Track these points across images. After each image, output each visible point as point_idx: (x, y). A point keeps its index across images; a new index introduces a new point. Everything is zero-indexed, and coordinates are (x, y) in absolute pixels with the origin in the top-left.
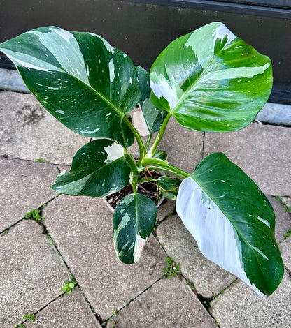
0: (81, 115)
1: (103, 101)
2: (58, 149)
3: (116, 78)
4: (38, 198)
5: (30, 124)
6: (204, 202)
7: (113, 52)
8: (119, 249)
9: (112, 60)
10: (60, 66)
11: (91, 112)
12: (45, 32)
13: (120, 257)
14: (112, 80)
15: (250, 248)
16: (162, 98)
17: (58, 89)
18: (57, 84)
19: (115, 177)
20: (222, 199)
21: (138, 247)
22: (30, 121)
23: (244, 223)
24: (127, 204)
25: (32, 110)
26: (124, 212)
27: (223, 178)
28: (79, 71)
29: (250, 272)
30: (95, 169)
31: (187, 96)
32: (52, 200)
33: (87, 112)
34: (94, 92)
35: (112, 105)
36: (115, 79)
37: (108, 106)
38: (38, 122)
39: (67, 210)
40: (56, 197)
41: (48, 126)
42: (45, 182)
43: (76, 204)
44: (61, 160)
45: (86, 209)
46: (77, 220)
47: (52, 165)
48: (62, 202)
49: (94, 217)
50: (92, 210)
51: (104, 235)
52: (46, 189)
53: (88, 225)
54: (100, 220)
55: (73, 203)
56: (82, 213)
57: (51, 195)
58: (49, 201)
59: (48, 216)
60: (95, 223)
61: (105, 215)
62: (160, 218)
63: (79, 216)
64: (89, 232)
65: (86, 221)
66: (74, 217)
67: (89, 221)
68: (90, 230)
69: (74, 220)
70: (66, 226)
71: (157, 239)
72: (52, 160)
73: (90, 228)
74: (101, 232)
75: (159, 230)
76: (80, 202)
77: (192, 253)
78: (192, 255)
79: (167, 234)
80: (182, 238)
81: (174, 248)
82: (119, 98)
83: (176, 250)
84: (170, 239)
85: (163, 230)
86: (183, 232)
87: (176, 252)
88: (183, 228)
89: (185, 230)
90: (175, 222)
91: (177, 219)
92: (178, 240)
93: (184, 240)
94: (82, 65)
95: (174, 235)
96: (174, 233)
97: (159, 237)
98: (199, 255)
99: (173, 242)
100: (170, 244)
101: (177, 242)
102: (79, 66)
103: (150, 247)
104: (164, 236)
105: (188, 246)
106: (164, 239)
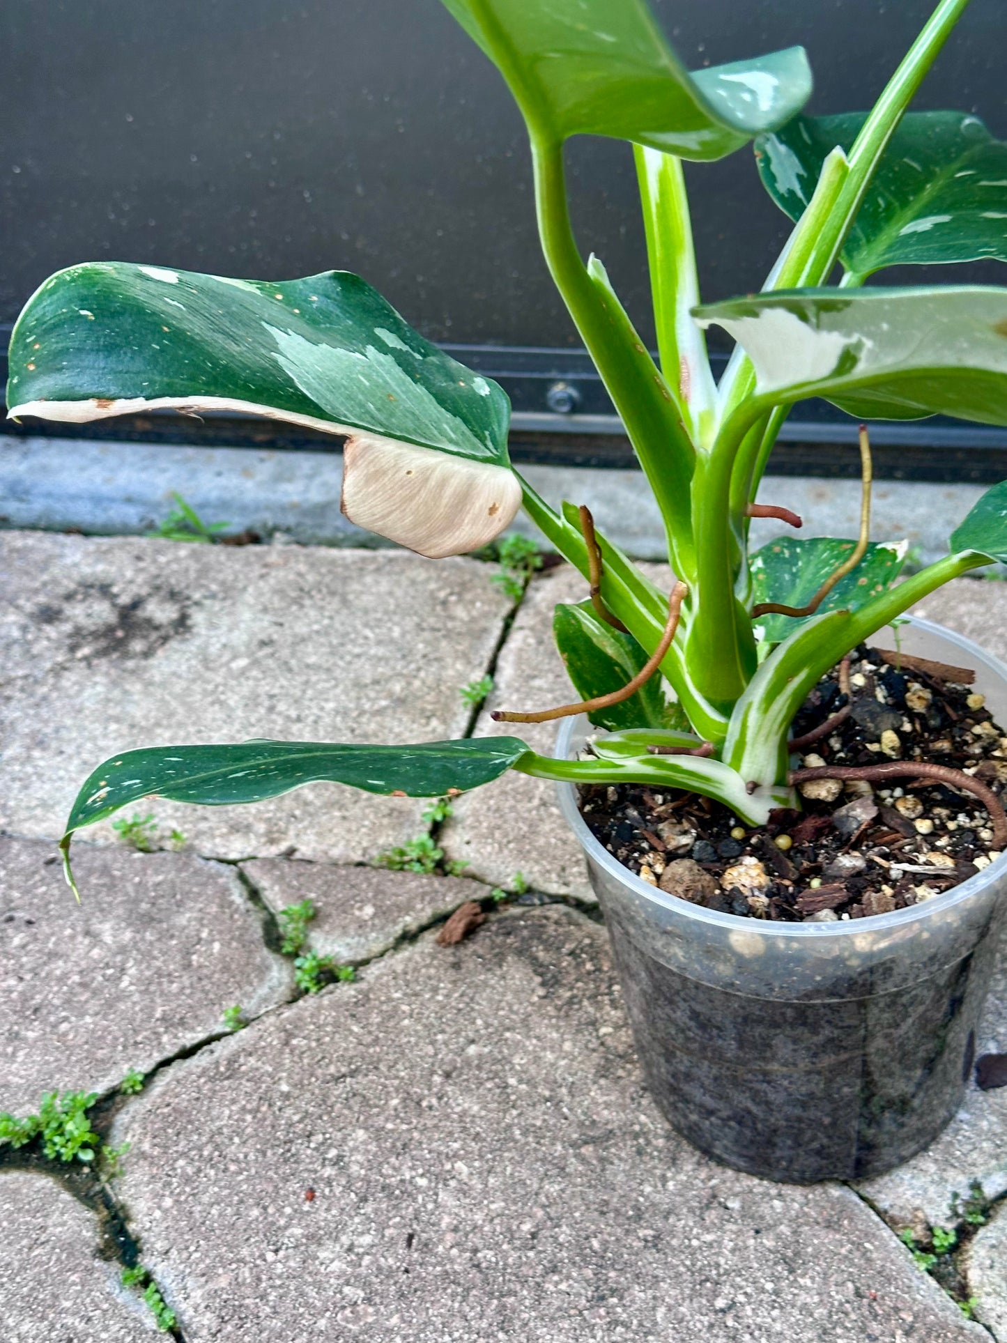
4: (96, 1040)
5: (103, 664)
22: (103, 653)
25: (124, 600)
32: (186, 1053)
38: (147, 654)
39: (289, 1112)
40: (218, 1038)
41: (208, 668)
42: (156, 953)
43: (353, 1074)
44: (269, 832)
45: (424, 1104)
46: (354, 1168)
47: (212, 863)
48: (252, 1060)
49: (481, 1157)
50: (464, 1113)
51: (554, 1270)
52: (152, 988)
53: (430, 1206)
54: (525, 1174)
55: (332, 1069)
56: (390, 1126)
57: (182, 1022)
58: (166, 1063)
59: (146, 1146)
60: (485, 1193)
61: (559, 1147)
62: (988, 1174)
63: (373, 1147)
64: (440, 1249)
65: (422, 1182)
66: (332, 1153)
67: (442, 1178)
68: (450, 1238)
69: (329, 1171)
70: (271, 1210)
71: (974, 1318)
72: (213, 837)
73: (443, 1225)
74: (531, 1254)
75: (983, 1253)
76: (379, 1060)
97: (989, 1302)
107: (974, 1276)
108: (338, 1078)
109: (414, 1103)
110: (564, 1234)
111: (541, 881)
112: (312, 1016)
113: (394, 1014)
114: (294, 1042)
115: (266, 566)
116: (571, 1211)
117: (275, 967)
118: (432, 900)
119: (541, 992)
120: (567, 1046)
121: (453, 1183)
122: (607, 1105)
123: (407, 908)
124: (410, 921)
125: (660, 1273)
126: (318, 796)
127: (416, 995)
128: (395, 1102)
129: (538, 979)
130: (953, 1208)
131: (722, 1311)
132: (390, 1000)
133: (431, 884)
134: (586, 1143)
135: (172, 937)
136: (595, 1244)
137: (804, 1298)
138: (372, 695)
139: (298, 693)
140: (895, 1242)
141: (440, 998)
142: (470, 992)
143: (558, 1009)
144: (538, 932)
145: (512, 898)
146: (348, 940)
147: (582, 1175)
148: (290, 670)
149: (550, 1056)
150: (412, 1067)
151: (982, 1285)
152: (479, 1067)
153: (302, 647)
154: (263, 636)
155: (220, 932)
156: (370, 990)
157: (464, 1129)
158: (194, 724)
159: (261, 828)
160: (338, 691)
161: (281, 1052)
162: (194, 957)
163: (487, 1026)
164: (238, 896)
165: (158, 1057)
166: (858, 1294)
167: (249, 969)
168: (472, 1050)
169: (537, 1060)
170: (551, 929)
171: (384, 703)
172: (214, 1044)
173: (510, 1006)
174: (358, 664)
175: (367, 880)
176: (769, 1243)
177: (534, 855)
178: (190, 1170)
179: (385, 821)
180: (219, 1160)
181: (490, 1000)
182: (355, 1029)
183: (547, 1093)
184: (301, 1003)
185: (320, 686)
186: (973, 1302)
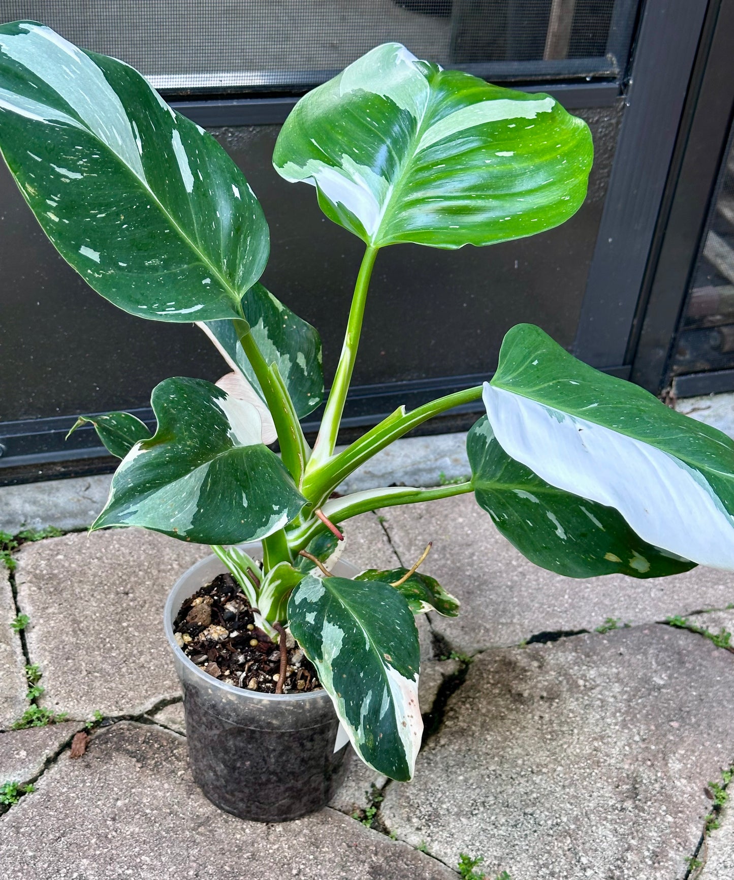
0: (144, 268)
3: (197, 184)
6: (560, 421)
7: (173, 115)
8: (353, 717)
9: (176, 134)
10: (73, 113)
11: (166, 265)
12: (12, 33)
13: (364, 750)
14: (189, 188)
17: (78, 176)
18: (75, 162)
19: (267, 487)
21: (405, 703)
24: (314, 599)
26: (319, 620)
27: (571, 378)
28: (120, 134)
30: (213, 449)
33: (154, 262)
35: (205, 259)
36: (196, 187)
37: (197, 258)
39: (40, 864)
43: (63, 835)
45: (110, 836)
49: (152, 850)
50: (132, 834)
54: (177, 850)
55: (51, 836)
56: (98, 852)
60: (163, 865)
61: (188, 833)
62: (376, 779)
63: (95, 865)
65: (130, 872)
67: (138, 867)
71: (396, 839)
75: (388, 812)
76: (74, 824)
77: (528, 832)
78: (529, 838)
79: (421, 812)
80: (473, 804)
81: (464, 841)
82: (219, 240)
83: (473, 845)
84: (437, 821)
85: (405, 807)
86: (466, 789)
87: (478, 850)
88: (461, 778)
89: (471, 781)
90: (427, 773)
91: (429, 764)
92: (466, 814)
93: (482, 809)
94: (123, 120)
95: (444, 806)
96: (441, 802)
97: (399, 831)
98: (551, 832)
99: (451, 826)
100: (446, 834)
101: (464, 820)
102: (116, 121)
103: (388, 864)
104: (415, 820)
105: (503, 820)
106: (418, 829)
107: (388, 823)
108: (56, 840)
109: (104, 838)
111: (107, 711)
112: (24, 815)
113: (68, 800)
114: (22, 830)
116: (208, 858)
118: (56, 738)
119: (139, 765)
120: (166, 786)
121: (145, 867)
123: (46, 746)
124: (49, 752)
125: (262, 869)
127: (75, 787)
128: (93, 841)
129: (134, 760)
130: (367, 798)
131: (297, 875)
132: (62, 794)
133: (51, 730)
134: (199, 826)
136: (227, 868)
137: (328, 856)
140: (352, 820)
141: (88, 784)
142: (103, 777)
143: (152, 770)
144: (121, 737)
145: (97, 724)
146: (19, 772)
147: (205, 841)
149: (160, 794)
150: (93, 822)
151: (393, 825)
152: (128, 810)
156: (48, 792)
157: (137, 841)
161: (18, 838)
163: (121, 790)
166: (349, 846)
168: (119, 803)
169: (155, 797)
170: (127, 733)
173: (127, 776)
175: (13, 738)
176: (302, 839)
177: (98, 699)
179: (6, 705)
181: (115, 777)
182: (51, 813)
183: (168, 811)
184: (11, 811)
186: (392, 834)
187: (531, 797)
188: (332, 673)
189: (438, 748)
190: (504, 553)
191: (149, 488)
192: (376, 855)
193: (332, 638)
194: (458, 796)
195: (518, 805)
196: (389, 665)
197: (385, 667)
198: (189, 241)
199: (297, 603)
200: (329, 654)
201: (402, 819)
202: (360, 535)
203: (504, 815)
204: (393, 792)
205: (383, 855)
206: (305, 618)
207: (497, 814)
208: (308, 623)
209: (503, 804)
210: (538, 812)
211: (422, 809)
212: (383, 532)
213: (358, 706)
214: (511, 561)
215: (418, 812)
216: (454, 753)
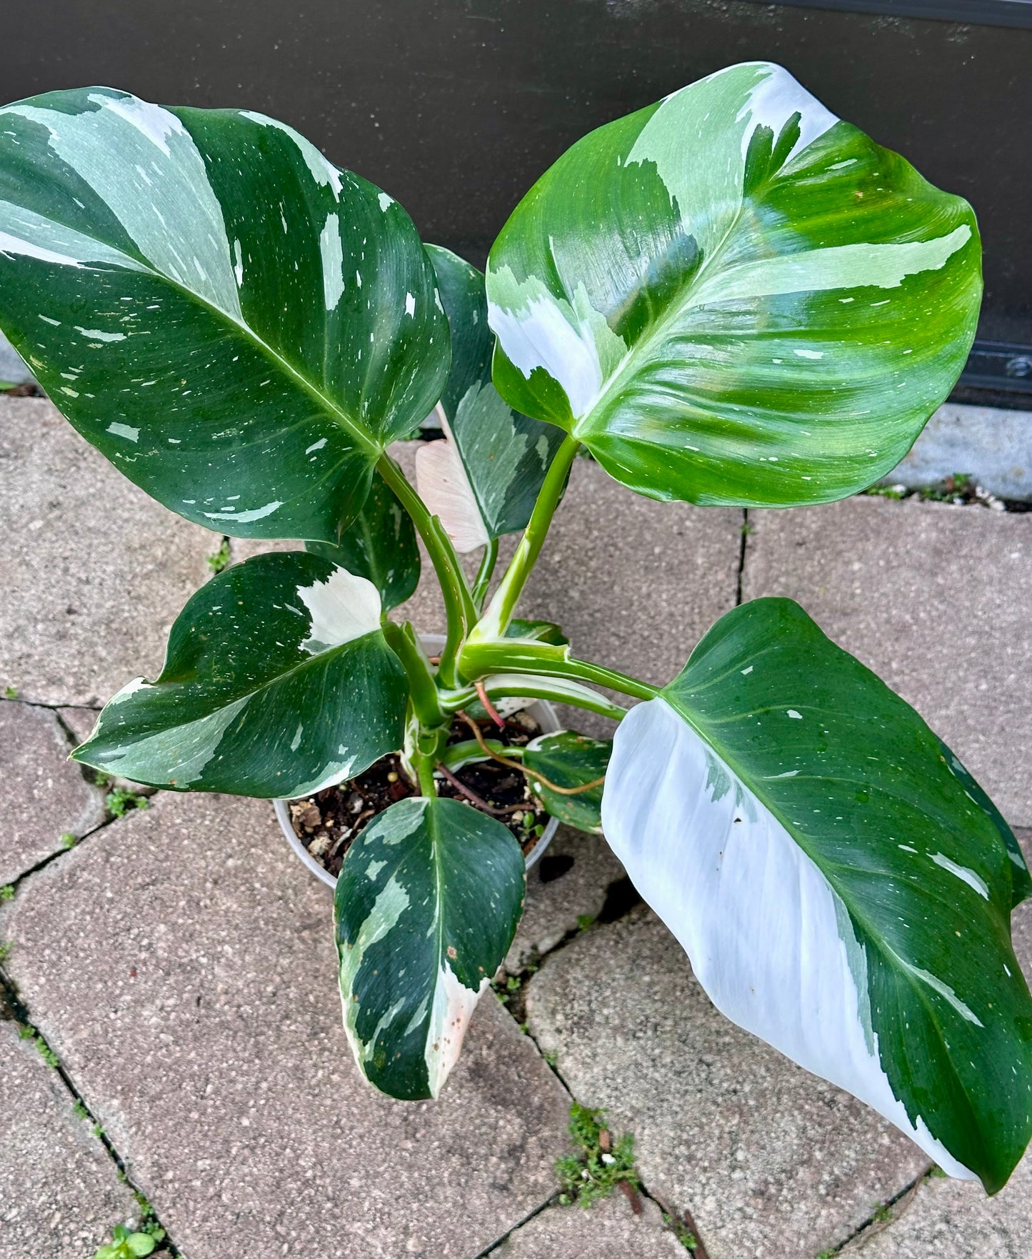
0: (208, 444)
1: (294, 388)
2: (62, 636)
3: (351, 295)
6: (716, 797)
7: (337, 187)
8: (365, 1029)
9: (333, 221)
10: (129, 247)
11: (249, 434)
12: (73, 110)
13: (368, 1067)
14: (331, 302)
15: (903, 975)
16: (540, 373)
17: (120, 337)
18: (115, 319)
19: (345, 714)
20: (789, 783)
21: (446, 1022)
23: (878, 877)
24: (394, 839)
26: (383, 877)
27: (796, 702)
28: (206, 265)
29: (906, 1072)
30: (261, 678)
31: (639, 363)
32: (39, 867)
33: (231, 432)
34: (260, 353)
35: (331, 405)
36: (345, 300)
37: (316, 408)
39: (114, 912)
40: (59, 854)
41: (12, 530)
42: (8, 788)
43: (153, 883)
44: (76, 685)
45: (202, 904)
46: (160, 952)
47: (37, 708)
48: (85, 874)
49: (240, 941)
50: (228, 909)
51: (287, 1017)
52: (10, 817)
53: (210, 977)
54: (267, 952)
55: (139, 880)
56: (180, 921)
57: (34, 844)
58: (27, 874)
59: (22, 940)
60: (243, 967)
61: (288, 932)
62: (542, 939)
63: (170, 937)
64: (218, 1006)
65: (204, 960)
66: (145, 942)
67: (216, 957)
68: (223, 998)
69: (143, 955)
70: (110, 984)
71: (527, 1033)
72: (36, 688)
73: (219, 989)
74: (273, 1007)
75: (535, 990)
76: (170, 872)
77: (690, 1088)
78: (688, 1097)
79: (572, 1008)
80: (641, 1023)
81: (605, 1069)
82: (363, 377)
83: (613, 1079)
84: (586, 1030)
85: (556, 994)
86: (645, 998)
87: (616, 1089)
88: (647, 979)
89: (657, 988)
90: (608, 954)
91: (617, 943)
92: (626, 1034)
93: (650, 1033)
94: (218, 241)
95: (605, 1012)
96: (604, 1004)
97: (536, 1021)
98: (720, 1100)
99: (600, 1042)
100: (588, 1052)
101: (620, 1041)
102: (204, 248)
103: (497, 1066)
104: (560, 1017)
105: (668, 1060)
106: (559, 1031)
107: (529, 1005)
108: (144, 887)
109: (194, 903)
110: (293, 992)
112: (123, 838)
113: (176, 837)
114: (112, 859)
115: (45, 424)
116: (297, 976)
117: (92, 796)
121: (223, 960)
122: (318, 902)
126: (109, 653)
127: (191, 820)
128: (182, 903)
130: (521, 961)
132: (174, 825)
134: (305, 928)
135: (18, 775)
136: (311, 998)
138: (141, 559)
139: (83, 554)
141: (207, 822)
142: (227, 818)
147: (303, 952)
148: (77, 533)
149: (280, 866)
150: (192, 877)
151: (534, 1011)
152: (236, 876)
153: (82, 510)
154: (50, 498)
155: (51, 771)
156: (160, 817)
157: (228, 922)
158: (9, 584)
159: (70, 681)
160: (115, 554)
161: (104, 867)
162: (35, 792)
163: (240, 843)
164: (60, 740)
165: (20, 870)
167: (74, 800)
168: (230, 863)
169: (273, 869)
171: (150, 567)
172: (57, 860)
173: (254, 827)
174: (128, 528)
178: (54, 957)
180: (72, 950)
181: (240, 823)
182: (152, 848)
183: (279, 893)
184: (113, 825)
185: (101, 548)
186: (527, 1025)
187: (721, 1041)
188: (359, 966)
189: (640, 924)
190: (888, 644)
191: (147, 730)
192: (489, 1048)
193: (387, 909)
194: (630, 1003)
195: (698, 1045)
196: (448, 965)
197: (440, 967)
198: (308, 385)
199: (367, 842)
200: (370, 935)
201: (546, 1008)
202: (701, 551)
203: (673, 1053)
204: (554, 966)
205: (497, 1052)
206: (366, 868)
207: (665, 1048)
208: (367, 877)
209: (680, 1036)
210: (719, 1065)
211: (576, 1005)
212: (738, 553)
213: (378, 1016)
214: (891, 660)
215: (568, 1007)
216: (656, 939)
